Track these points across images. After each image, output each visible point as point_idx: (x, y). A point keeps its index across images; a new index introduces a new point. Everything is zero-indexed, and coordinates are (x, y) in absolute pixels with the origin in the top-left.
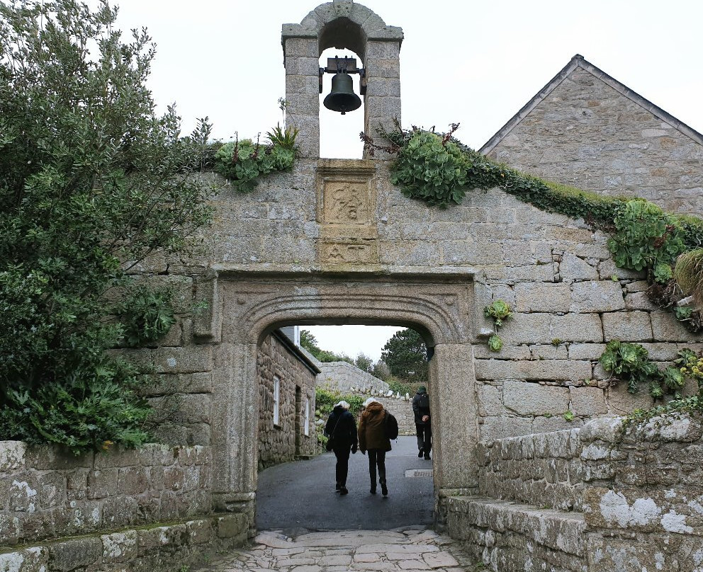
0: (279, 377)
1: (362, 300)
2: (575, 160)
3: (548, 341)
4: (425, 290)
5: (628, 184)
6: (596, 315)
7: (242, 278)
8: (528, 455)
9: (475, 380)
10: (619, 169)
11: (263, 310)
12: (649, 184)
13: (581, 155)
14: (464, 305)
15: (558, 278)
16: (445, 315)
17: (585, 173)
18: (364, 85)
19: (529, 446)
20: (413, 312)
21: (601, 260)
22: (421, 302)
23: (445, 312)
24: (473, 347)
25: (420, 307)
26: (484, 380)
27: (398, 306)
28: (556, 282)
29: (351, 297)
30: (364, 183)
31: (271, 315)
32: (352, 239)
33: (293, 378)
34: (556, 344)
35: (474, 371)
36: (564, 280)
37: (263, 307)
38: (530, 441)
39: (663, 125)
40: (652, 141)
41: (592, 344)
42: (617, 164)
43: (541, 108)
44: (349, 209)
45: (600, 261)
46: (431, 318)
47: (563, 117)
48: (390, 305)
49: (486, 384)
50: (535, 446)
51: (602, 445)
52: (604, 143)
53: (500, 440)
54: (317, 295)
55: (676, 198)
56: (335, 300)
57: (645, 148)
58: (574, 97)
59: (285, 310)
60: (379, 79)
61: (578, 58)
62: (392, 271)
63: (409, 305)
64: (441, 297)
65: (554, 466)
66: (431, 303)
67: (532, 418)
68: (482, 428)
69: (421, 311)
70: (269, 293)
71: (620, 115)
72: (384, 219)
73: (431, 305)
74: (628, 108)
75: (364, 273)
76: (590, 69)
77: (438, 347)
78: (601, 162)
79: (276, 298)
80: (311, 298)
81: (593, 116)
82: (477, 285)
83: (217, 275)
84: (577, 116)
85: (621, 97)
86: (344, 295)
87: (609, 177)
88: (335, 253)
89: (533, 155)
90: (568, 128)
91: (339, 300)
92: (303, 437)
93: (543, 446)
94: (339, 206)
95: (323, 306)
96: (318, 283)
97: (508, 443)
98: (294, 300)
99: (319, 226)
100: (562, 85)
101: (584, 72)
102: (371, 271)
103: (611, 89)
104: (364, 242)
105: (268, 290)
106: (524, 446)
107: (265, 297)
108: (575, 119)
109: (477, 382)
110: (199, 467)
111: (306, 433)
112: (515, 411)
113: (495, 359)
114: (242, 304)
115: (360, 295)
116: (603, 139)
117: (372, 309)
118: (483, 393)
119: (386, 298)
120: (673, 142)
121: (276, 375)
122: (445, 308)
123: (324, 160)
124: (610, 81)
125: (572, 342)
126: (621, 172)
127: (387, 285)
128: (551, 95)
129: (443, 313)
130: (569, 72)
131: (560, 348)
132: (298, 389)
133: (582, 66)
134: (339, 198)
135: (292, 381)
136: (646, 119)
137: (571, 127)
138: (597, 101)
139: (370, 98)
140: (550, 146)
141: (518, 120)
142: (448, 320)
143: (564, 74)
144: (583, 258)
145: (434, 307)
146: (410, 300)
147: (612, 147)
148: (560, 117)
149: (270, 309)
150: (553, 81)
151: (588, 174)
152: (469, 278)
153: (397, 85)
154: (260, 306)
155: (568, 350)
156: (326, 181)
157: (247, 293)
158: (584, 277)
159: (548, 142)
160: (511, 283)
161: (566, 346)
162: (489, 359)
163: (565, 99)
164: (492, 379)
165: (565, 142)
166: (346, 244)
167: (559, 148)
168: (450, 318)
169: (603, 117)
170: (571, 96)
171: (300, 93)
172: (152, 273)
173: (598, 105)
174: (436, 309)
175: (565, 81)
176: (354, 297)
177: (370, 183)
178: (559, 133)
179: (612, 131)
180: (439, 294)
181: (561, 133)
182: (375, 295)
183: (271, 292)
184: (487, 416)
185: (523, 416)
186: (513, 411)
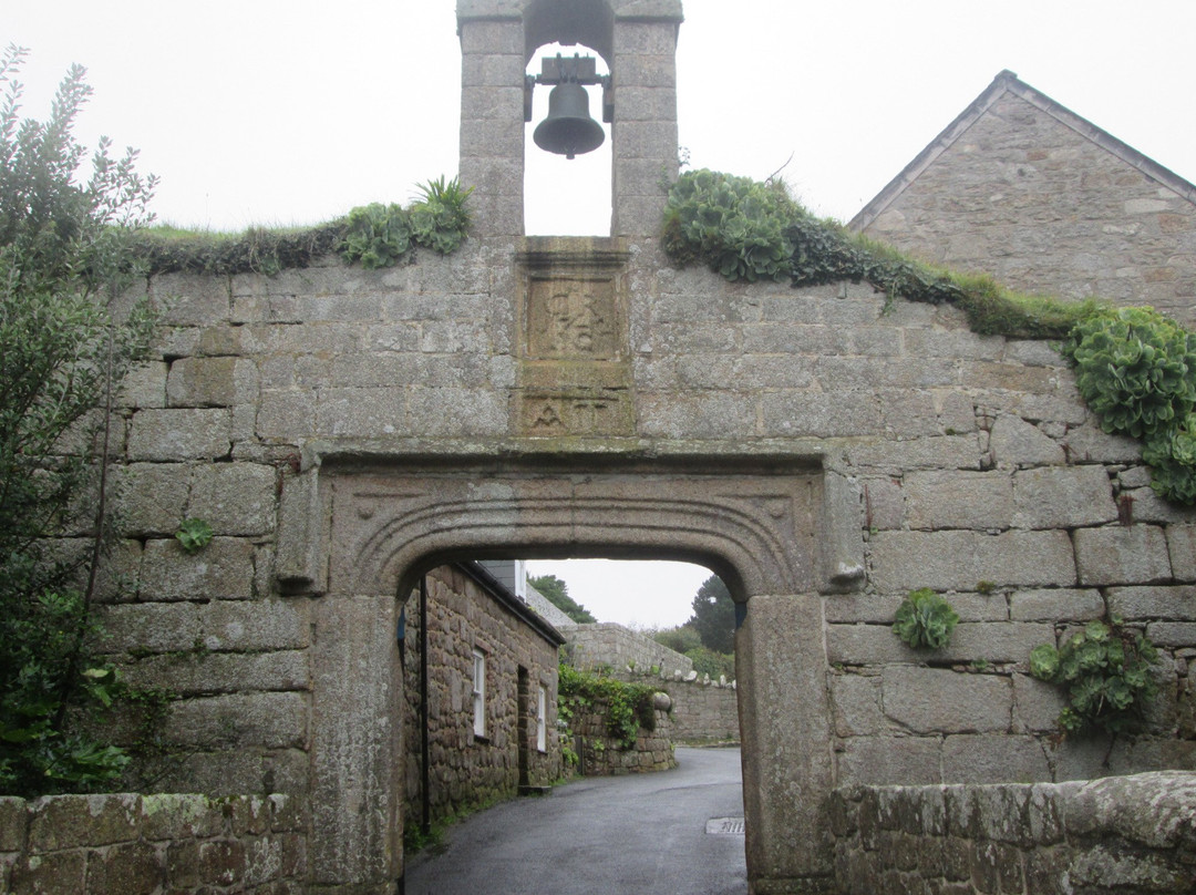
0: (485, 652)
1: (601, 509)
2: (1007, 255)
3: (970, 586)
4: (727, 488)
6: (1061, 534)
7: (366, 468)
8: (934, 828)
9: (828, 665)
10: (1086, 271)
11: (406, 529)
12: (1142, 296)
13: (1018, 246)
14: (806, 517)
15: (987, 462)
16: (766, 537)
17: (1027, 277)
19: (937, 809)
20: (704, 532)
21: (1070, 426)
22: (720, 512)
23: (768, 532)
24: (824, 600)
25: (719, 522)
26: (846, 664)
27: (674, 521)
28: (984, 468)
29: (580, 503)
30: (607, 281)
31: (422, 540)
32: (580, 388)
33: (511, 654)
34: (985, 590)
35: (825, 648)
36: (999, 465)
37: (408, 524)
38: (940, 802)
39: (1162, 192)
40: (1145, 220)
41: (1055, 591)
42: (1084, 262)
43: (943, 164)
44: (576, 332)
45: (1068, 428)
46: (739, 544)
47: (984, 178)
48: (656, 519)
49: (848, 672)
50: (948, 810)
51: (1127, 851)
52: (1058, 225)
53: (875, 787)
54: (511, 500)
55: (1190, 321)
56: (547, 509)
57: (1132, 232)
58: (1001, 145)
59: (449, 529)
60: (638, 92)
61: (1006, 79)
62: (661, 451)
63: (696, 519)
64: (758, 502)
65: (992, 858)
66: (739, 513)
67: (939, 739)
68: (841, 760)
69: (719, 530)
70: (416, 496)
71: (1086, 175)
72: (646, 348)
73: (738, 518)
74: (1099, 161)
75: (605, 454)
76: (1028, 95)
77: (755, 601)
78: (1055, 258)
79: (432, 506)
80: (501, 505)
81: (1037, 177)
82: (830, 477)
83: (319, 462)
84: (1008, 177)
85: (1086, 143)
86: (565, 499)
87: (1068, 285)
88: (548, 417)
90: (993, 198)
91: (555, 509)
92: (536, 753)
93: (966, 811)
94: (557, 327)
95: (522, 521)
96: (513, 476)
97: (890, 796)
98: (466, 510)
99: (518, 363)
100: (979, 124)
101: (1017, 100)
102: (618, 450)
103: (1066, 130)
104: (607, 393)
105: (414, 490)
106: (925, 807)
107: (411, 504)
108: (1004, 182)
109: (832, 669)
110: (279, 836)
111: (541, 747)
112: (907, 726)
113: (868, 623)
114: (366, 517)
115: (597, 499)
116: (1057, 217)
117: (620, 526)
118: (842, 691)
119: (650, 505)
120: (1180, 222)
121: (478, 648)
122: (768, 522)
123: (531, 239)
124: (1065, 115)
125: (1016, 587)
126: (1091, 274)
127: (652, 478)
128: (961, 140)
129: (762, 534)
130: (991, 101)
131: (993, 599)
132: (522, 672)
133: (1014, 90)
134: (557, 310)
135: (511, 658)
136: (1132, 181)
137: (999, 197)
138: (1042, 150)
139: (620, 123)
140: (961, 230)
141: (903, 186)
142: (773, 547)
143: (983, 105)
144: (1035, 422)
145: (746, 522)
146: (696, 508)
147: (1072, 231)
148: (976, 179)
149: (421, 528)
150: (963, 117)
152: (811, 466)
153: (670, 101)
154: (402, 522)
155: (1009, 602)
156: (534, 280)
157: (376, 496)
158: (1037, 459)
159: (958, 224)
160: (897, 472)
161: (1006, 594)
162: (855, 623)
163: (986, 148)
164: (862, 662)
165: (989, 224)
166: (570, 399)
167: (977, 232)
168: (777, 543)
169: (1055, 179)
170: (996, 142)
171: (487, 118)
172: (202, 458)
173: (1045, 157)
174: (750, 525)
175: (984, 117)
176: (585, 503)
177: (618, 280)
178: (978, 207)
179: (1071, 202)
180: (755, 496)
181: (981, 206)
182: (627, 500)
183: (422, 495)
184: (852, 735)
185: (923, 735)
186: (903, 725)
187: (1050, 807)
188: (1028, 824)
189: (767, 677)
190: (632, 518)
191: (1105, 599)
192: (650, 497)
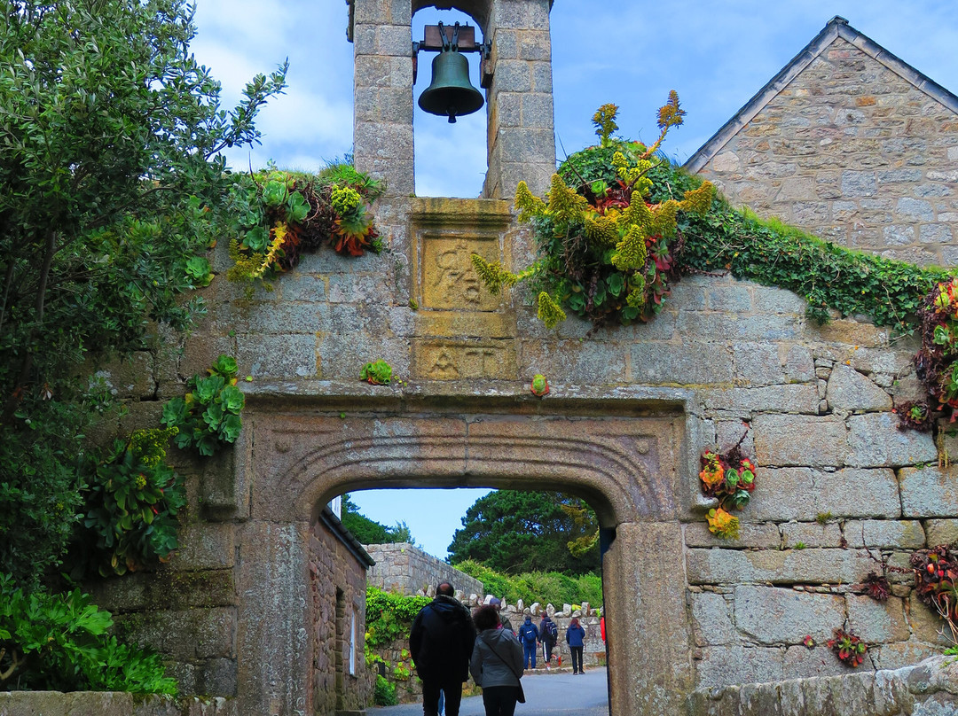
1: (491, 445)
2: (836, 198)
3: (811, 518)
4: (600, 429)
5: (926, 241)
6: (888, 472)
7: (284, 407)
9: (687, 584)
10: (910, 215)
11: (320, 462)
13: (845, 190)
14: (669, 454)
15: (825, 408)
16: (635, 471)
17: (853, 220)
18: (488, 72)
19: (795, 699)
20: (580, 466)
21: (897, 377)
22: (595, 449)
23: (635, 467)
24: (684, 527)
25: (593, 457)
26: (704, 583)
27: (555, 457)
28: (822, 414)
29: (472, 440)
30: (493, 239)
31: (333, 471)
32: (471, 337)
33: (332, 575)
34: (822, 520)
35: (685, 569)
36: (835, 411)
37: (322, 457)
38: (797, 690)
41: (883, 522)
42: (907, 205)
43: (777, 108)
44: (465, 286)
45: (895, 378)
46: (611, 477)
47: (814, 123)
48: (538, 455)
49: (705, 590)
50: (805, 698)
52: (884, 169)
53: (734, 687)
54: (412, 436)
56: (444, 445)
58: (831, 90)
59: (357, 462)
60: (518, 64)
61: (839, 22)
63: (573, 455)
64: (628, 441)
66: (610, 450)
67: (783, 649)
68: (699, 666)
69: (593, 464)
70: (328, 432)
71: (911, 122)
73: (611, 455)
74: (925, 109)
75: (496, 398)
76: (859, 42)
77: (625, 528)
78: (881, 202)
79: (343, 442)
80: (403, 441)
81: (866, 122)
82: (691, 421)
84: (837, 121)
85: (912, 91)
86: (460, 436)
87: (893, 228)
88: (444, 363)
89: (763, 188)
90: (822, 143)
91: (451, 445)
92: (348, 677)
93: (821, 697)
94: (448, 280)
95: (422, 456)
96: (414, 415)
97: (754, 693)
98: (374, 446)
99: (416, 315)
100: (811, 68)
101: (848, 46)
102: (507, 394)
103: (895, 77)
104: (494, 342)
105: (326, 427)
106: (784, 697)
107: (324, 439)
108: (834, 126)
109: (691, 587)
111: (352, 672)
112: (755, 637)
113: (721, 548)
114: (284, 451)
115: (487, 436)
116: (883, 162)
117: (509, 460)
118: (700, 607)
119: (534, 442)
122: (635, 459)
123: (423, 200)
124: (893, 62)
125: (848, 518)
126: (913, 218)
128: (793, 85)
129: (631, 469)
130: (822, 46)
131: (830, 528)
132: (339, 594)
133: (845, 36)
134: (448, 265)
135: (331, 580)
136: (955, 128)
137: (828, 141)
138: (870, 96)
139: (500, 94)
140: (792, 173)
141: (737, 127)
142: (641, 480)
143: (815, 50)
144: (865, 373)
145: (617, 458)
146: (573, 445)
147: (897, 176)
148: (806, 123)
149: (332, 461)
150: (795, 61)
151: (856, 222)
152: (677, 408)
153: (547, 74)
154: (316, 455)
155: (842, 531)
156: (426, 237)
157: (292, 432)
158: (867, 406)
159: (788, 166)
160: (748, 416)
161: (840, 524)
162: (711, 548)
163: (817, 92)
164: (717, 581)
165: (818, 167)
166: (464, 346)
167: (808, 175)
168: (643, 477)
169: (882, 125)
170: (827, 88)
171: (380, 86)
172: (130, 397)
173: (872, 103)
174: (620, 461)
175: (816, 61)
176: (477, 440)
177: (502, 239)
178: (808, 150)
179: (897, 148)
180: (625, 435)
181: (811, 150)
182: (513, 437)
183: (333, 431)
184: (708, 645)
185: (768, 646)
186: (752, 637)
187: (891, 687)
188: (873, 702)
189: (635, 593)
190: (517, 454)
191: (925, 529)
192: (534, 435)
